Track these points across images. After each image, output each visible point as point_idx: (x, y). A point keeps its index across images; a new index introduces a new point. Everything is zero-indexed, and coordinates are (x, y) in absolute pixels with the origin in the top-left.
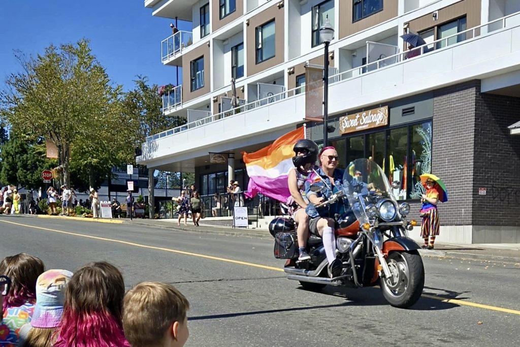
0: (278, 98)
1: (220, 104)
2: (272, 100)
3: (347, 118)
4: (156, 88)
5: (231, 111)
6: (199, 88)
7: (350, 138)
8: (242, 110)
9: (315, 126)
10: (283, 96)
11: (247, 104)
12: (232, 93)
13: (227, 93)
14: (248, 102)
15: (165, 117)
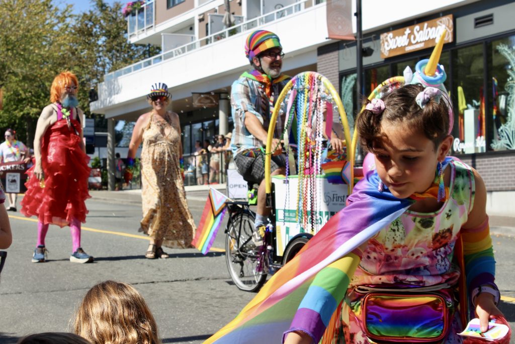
0: (290, 11)
1: (207, 24)
2: (281, 15)
3: (391, 35)
4: (118, 7)
5: (223, 33)
6: (178, 4)
7: (396, 63)
8: (238, 30)
9: (343, 48)
10: (298, 8)
11: (245, 22)
12: (225, 7)
13: (217, 8)
14: (248, 19)
15: (130, 45)
